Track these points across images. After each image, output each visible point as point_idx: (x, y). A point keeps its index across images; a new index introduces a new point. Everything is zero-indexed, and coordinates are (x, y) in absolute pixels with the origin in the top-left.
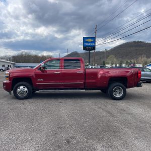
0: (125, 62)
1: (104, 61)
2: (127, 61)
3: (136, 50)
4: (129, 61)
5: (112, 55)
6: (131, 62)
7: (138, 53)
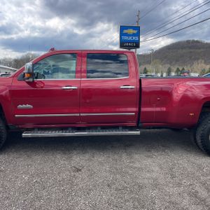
0: (175, 70)
1: (145, 69)
2: (178, 69)
3: (191, 52)
4: (181, 69)
5: (158, 60)
6: (183, 69)
7: (193, 57)
